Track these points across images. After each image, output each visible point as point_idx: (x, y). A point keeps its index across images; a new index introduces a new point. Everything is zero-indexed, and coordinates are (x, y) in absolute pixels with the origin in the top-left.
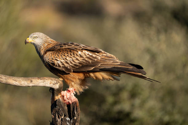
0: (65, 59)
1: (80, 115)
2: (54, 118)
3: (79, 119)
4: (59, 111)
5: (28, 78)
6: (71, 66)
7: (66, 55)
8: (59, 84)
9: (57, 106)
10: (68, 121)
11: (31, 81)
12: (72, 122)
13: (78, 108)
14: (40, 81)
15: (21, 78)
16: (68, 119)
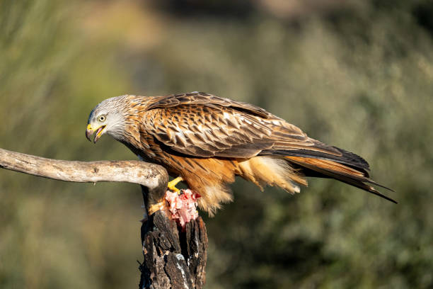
0: (193, 129)
1: (206, 249)
2: (147, 254)
3: (206, 258)
4: (158, 239)
5: (88, 163)
6: (207, 144)
7: (196, 118)
8: (158, 177)
9: (154, 228)
10: (181, 262)
11: (96, 170)
12: (189, 264)
13: (202, 232)
14: (114, 169)
15: (72, 162)
16: (180, 256)
